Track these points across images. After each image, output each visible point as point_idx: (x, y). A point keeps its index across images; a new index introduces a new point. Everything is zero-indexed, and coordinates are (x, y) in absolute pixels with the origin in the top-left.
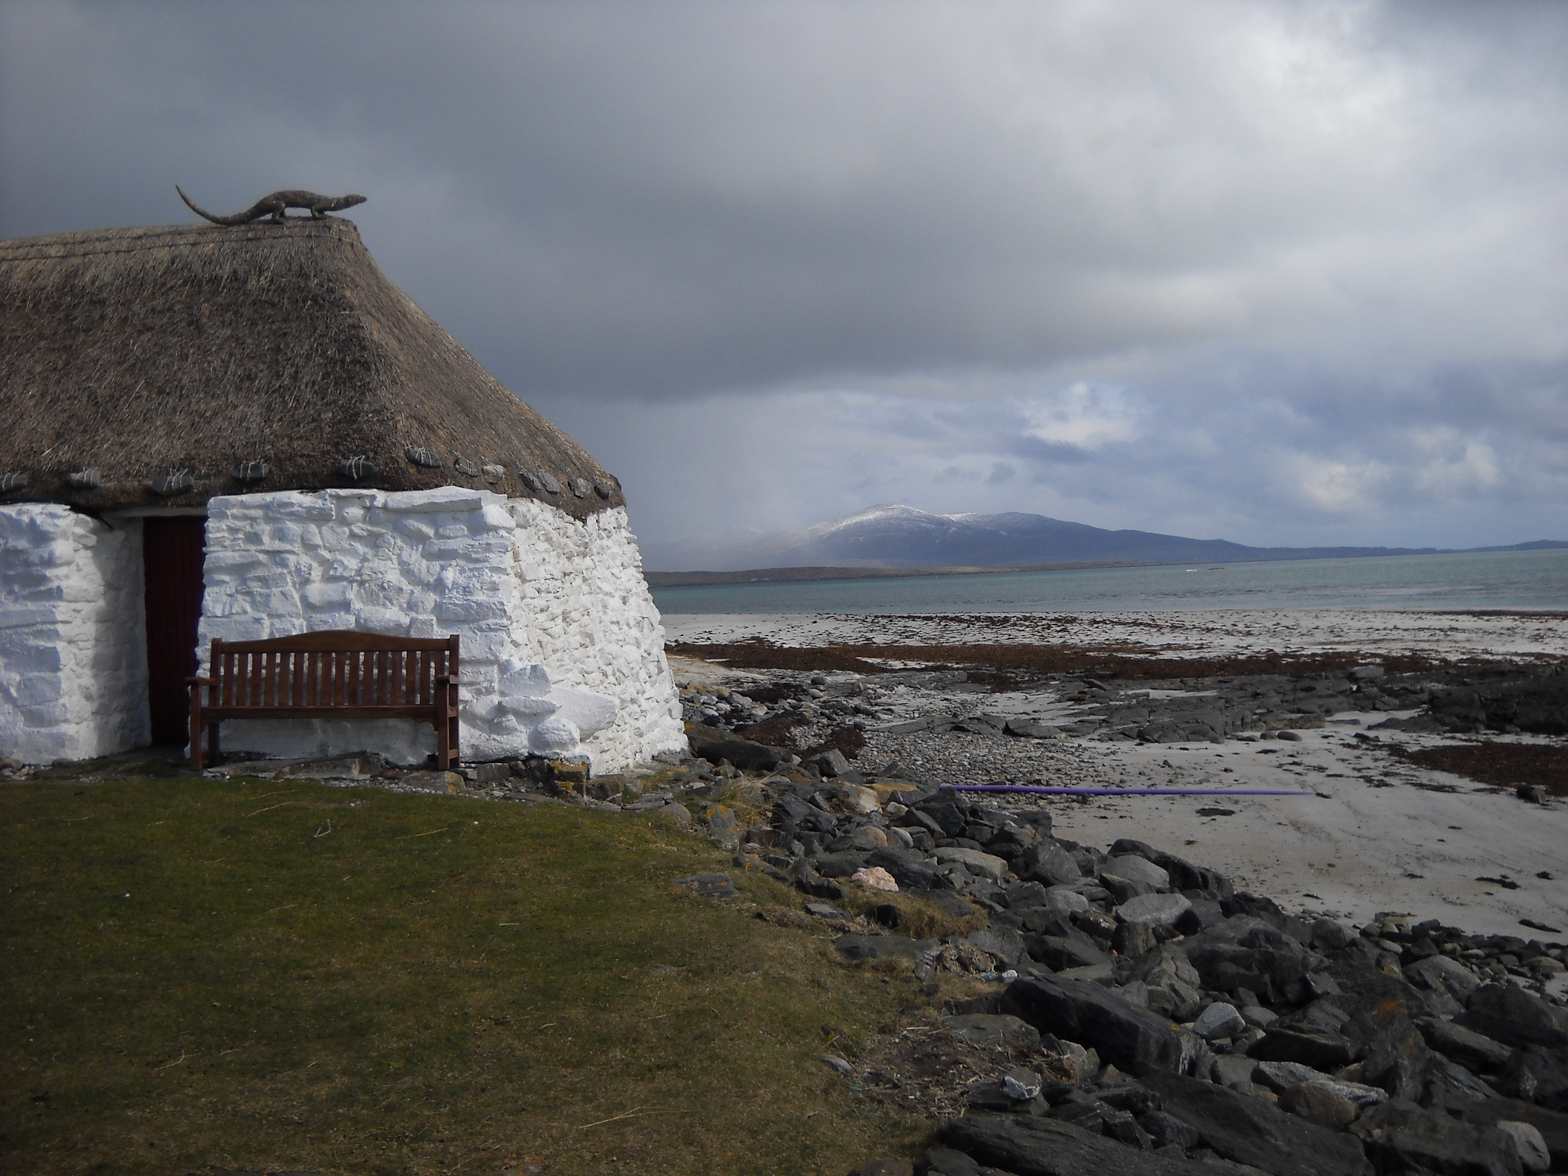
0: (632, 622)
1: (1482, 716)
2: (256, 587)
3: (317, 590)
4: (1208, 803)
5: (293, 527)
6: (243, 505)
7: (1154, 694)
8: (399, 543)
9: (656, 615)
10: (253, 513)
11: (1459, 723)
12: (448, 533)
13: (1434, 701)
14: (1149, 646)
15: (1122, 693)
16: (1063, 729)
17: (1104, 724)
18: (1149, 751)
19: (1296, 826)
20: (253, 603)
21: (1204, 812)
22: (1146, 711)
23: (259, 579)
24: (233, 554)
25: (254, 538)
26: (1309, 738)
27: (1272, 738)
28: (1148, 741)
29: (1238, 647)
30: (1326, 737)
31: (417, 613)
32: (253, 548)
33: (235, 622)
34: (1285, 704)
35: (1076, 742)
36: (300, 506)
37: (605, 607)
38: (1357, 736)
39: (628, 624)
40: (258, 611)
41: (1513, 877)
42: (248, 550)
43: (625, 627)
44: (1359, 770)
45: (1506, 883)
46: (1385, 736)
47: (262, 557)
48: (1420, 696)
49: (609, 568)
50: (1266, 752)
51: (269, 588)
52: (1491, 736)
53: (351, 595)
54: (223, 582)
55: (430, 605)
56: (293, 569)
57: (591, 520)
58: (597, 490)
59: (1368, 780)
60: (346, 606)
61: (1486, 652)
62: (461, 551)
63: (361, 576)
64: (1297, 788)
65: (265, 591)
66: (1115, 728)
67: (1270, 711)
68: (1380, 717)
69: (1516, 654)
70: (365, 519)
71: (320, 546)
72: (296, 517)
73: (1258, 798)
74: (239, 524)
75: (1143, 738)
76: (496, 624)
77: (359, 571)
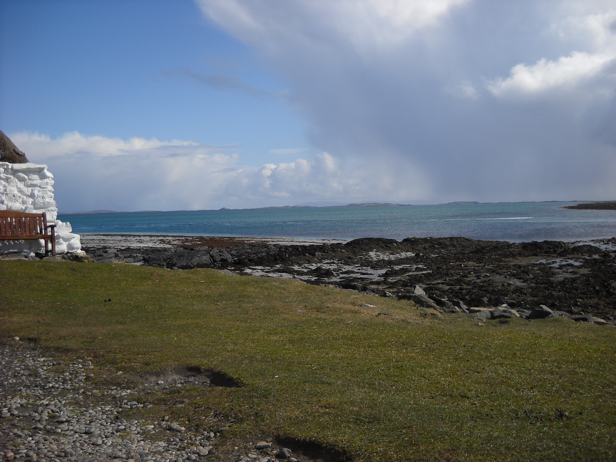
1: (165, 264)
8: (16, 180)
12: (33, 178)
13: (145, 260)
31: (26, 205)
48: (138, 258)
53: (4, 198)
55: (30, 202)
60: (3, 202)
62: (38, 185)
63: (6, 192)
70: (5, 172)
76: (54, 209)
77: (5, 190)
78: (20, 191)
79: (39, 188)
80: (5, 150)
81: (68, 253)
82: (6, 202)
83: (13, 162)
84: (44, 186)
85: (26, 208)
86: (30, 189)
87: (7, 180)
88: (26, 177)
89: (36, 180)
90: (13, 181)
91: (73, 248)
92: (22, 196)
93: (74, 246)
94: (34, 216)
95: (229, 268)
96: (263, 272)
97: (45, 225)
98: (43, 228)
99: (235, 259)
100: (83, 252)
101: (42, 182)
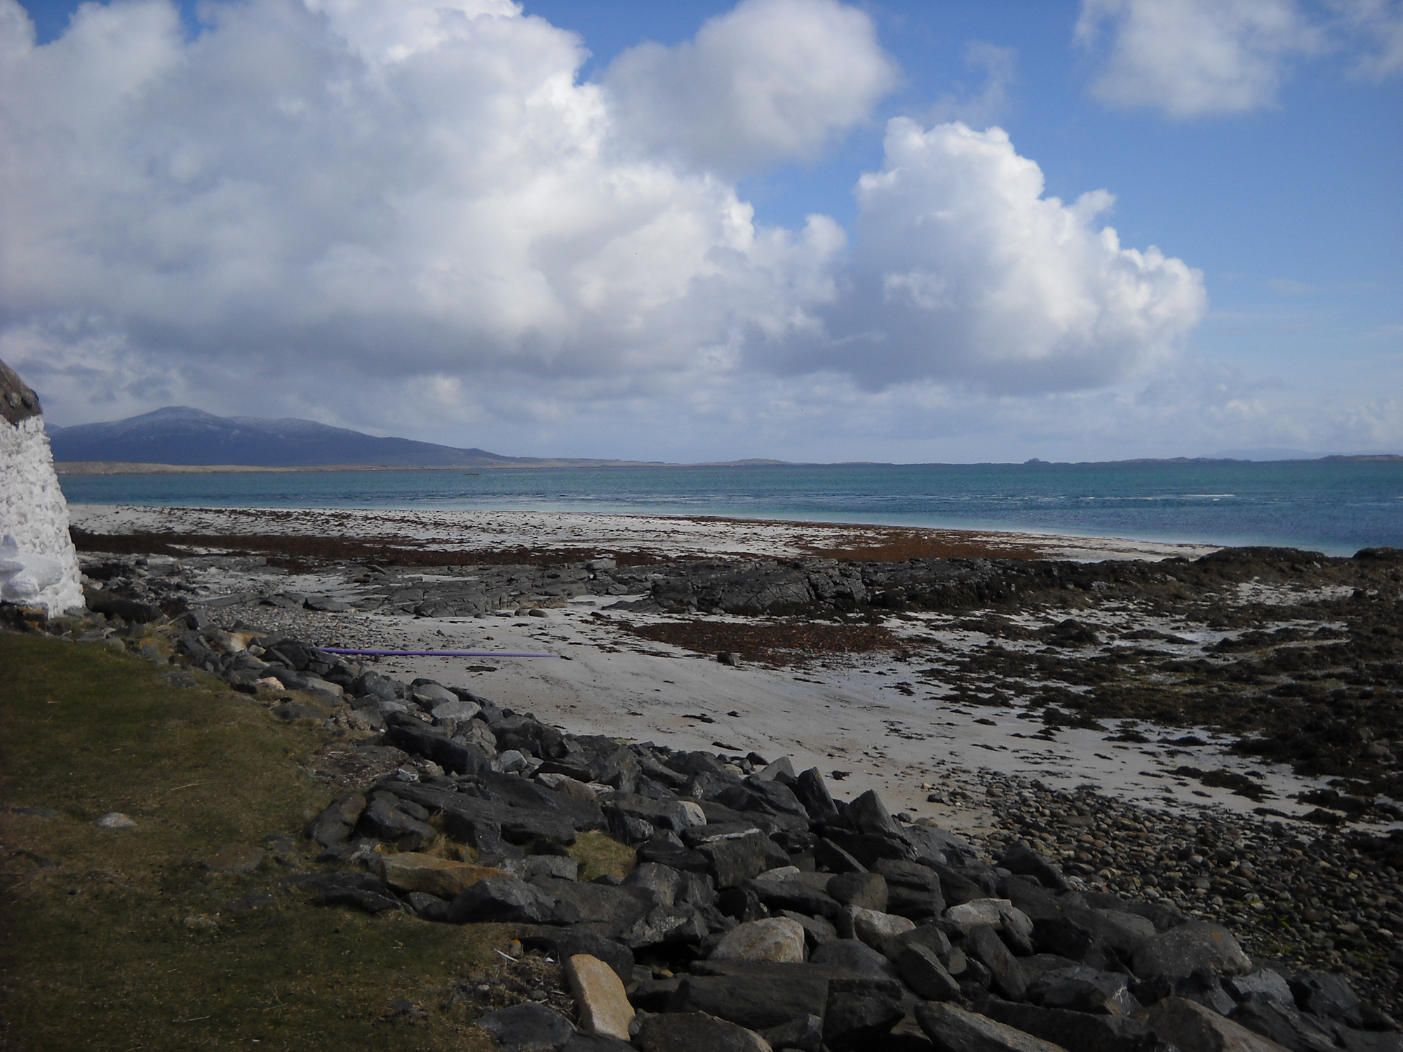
0: (49, 506)
1: (694, 600)
4: (476, 662)
7: (426, 578)
9: (63, 501)
11: (675, 606)
13: (656, 589)
14: (418, 540)
15: (400, 577)
16: (353, 605)
17: (386, 602)
18: (424, 623)
19: (545, 679)
21: (472, 669)
22: (421, 592)
26: (554, 615)
27: (525, 615)
28: (423, 615)
29: (493, 542)
30: (568, 615)
34: (535, 590)
35: (364, 615)
37: (31, 493)
38: (593, 614)
39: (46, 508)
41: (709, 715)
43: (45, 510)
44: (594, 640)
45: (703, 718)
46: (615, 615)
48: (645, 584)
49: (31, 463)
50: (519, 625)
52: (700, 616)
57: (21, 424)
58: (24, 401)
59: (602, 647)
61: (701, 551)
64: (546, 652)
66: (396, 605)
67: (522, 594)
68: (613, 600)
69: (725, 553)
73: (514, 659)
75: (419, 613)
91: (16, 594)
93: (19, 589)
95: (849, 615)
96: (928, 626)
99: (877, 593)
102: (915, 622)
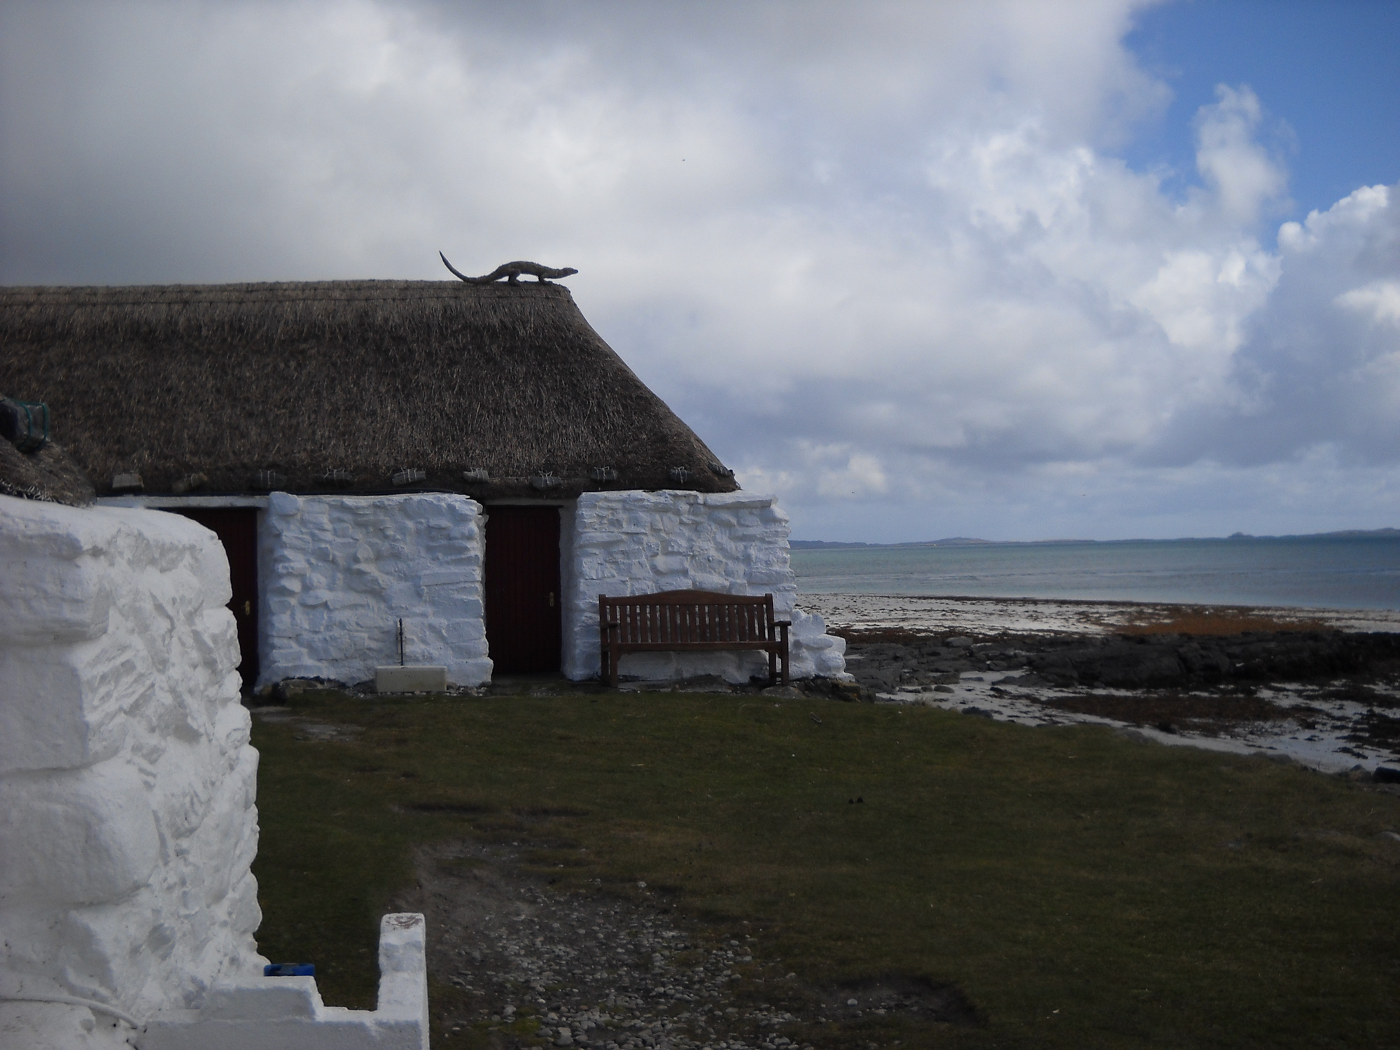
2: (619, 558)
3: (661, 562)
5: (643, 516)
6: (606, 499)
8: (713, 527)
10: (614, 505)
11: (1059, 680)
12: (747, 523)
20: (619, 570)
23: (623, 552)
24: (601, 534)
25: (616, 523)
26: (959, 691)
30: (971, 690)
31: (733, 578)
32: (616, 530)
33: (607, 583)
34: (923, 666)
36: (648, 501)
38: (992, 689)
40: (622, 575)
42: (612, 532)
46: (1011, 689)
47: (624, 537)
48: (1018, 660)
51: (629, 558)
52: (1088, 690)
53: (687, 565)
54: (595, 554)
55: (741, 573)
56: (645, 546)
60: (685, 573)
62: (758, 536)
63: (693, 552)
65: (626, 561)
67: (916, 671)
68: (998, 676)
70: (689, 511)
71: (660, 530)
72: (646, 509)
74: (605, 513)
76: (789, 587)
77: (691, 548)
78: (720, 548)
79: (758, 543)
80: (690, 465)
81: (817, 677)
82: (691, 573)
83: (707, 488)
84: (770, 540)
85: (732, 584)
86: (741, 546)
87: (696, 527)
88: (734, 521)
89: (752, 526)
90: (707, 529)
91: (829, 669)
92: (724, 560)
93: (831, 664)
94: (747, 602)
95: (1222, 687)
96: (1300, 696)
97: (771, 618)
98: (766, 625)
99: (1238, 665)
100: (849, 677)
101: (766, 530)
102: (1285, 693)
